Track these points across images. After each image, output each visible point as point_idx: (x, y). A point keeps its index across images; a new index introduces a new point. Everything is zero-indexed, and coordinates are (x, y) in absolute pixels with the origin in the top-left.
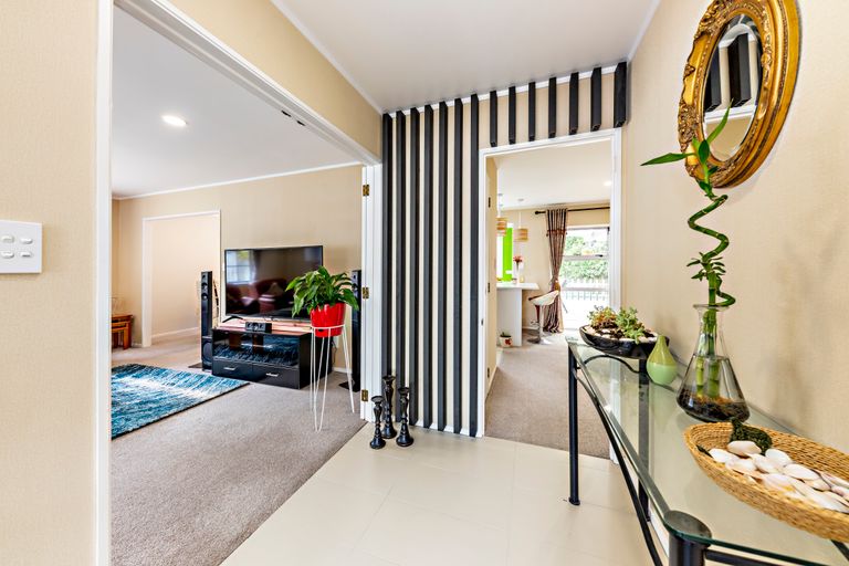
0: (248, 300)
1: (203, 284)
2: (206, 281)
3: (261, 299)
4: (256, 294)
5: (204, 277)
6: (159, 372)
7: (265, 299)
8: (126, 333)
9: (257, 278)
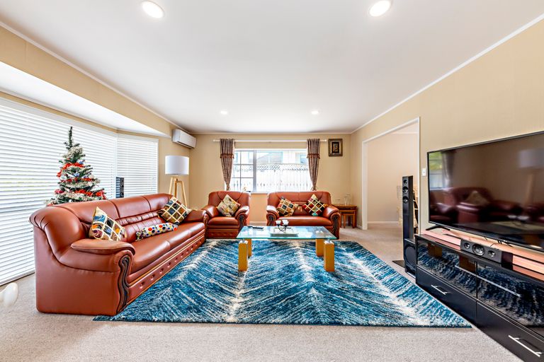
0: (446, 207)
1: (404, 188)
2: (407, 185)
3: (459, 207)
4: (454, 202)
5: (404, 182)
6: (371, 259)
7: (463, 207)
8: (354, 218)
9: (451, 185)
